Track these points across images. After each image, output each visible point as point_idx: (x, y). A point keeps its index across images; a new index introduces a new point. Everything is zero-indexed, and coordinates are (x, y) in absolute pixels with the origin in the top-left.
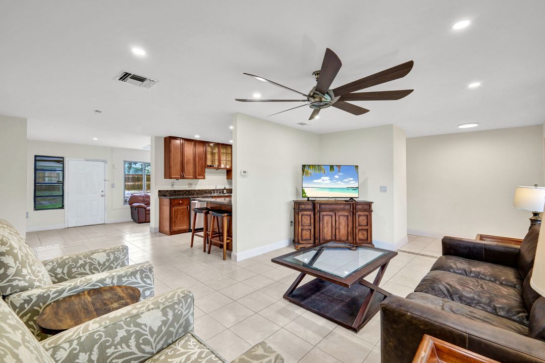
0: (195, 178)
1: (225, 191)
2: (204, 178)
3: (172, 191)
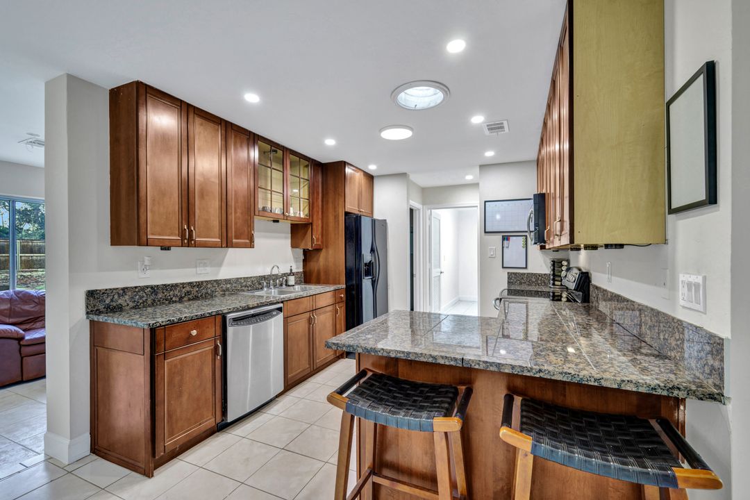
0: (227, 243)
1: (292, 280)
2: (251, 245)
3: (143, 288)
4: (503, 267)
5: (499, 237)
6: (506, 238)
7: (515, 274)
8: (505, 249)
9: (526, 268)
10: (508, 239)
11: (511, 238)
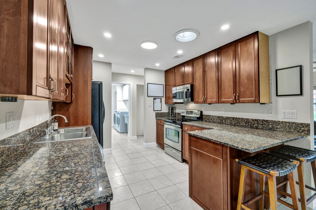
4: (154, 111)
5: (152, 98)
6: (154, 99)
7: (158, 113)
8: (155, 103)
9: (161, 110)
10: (156, 100)
11: (157, 99)
